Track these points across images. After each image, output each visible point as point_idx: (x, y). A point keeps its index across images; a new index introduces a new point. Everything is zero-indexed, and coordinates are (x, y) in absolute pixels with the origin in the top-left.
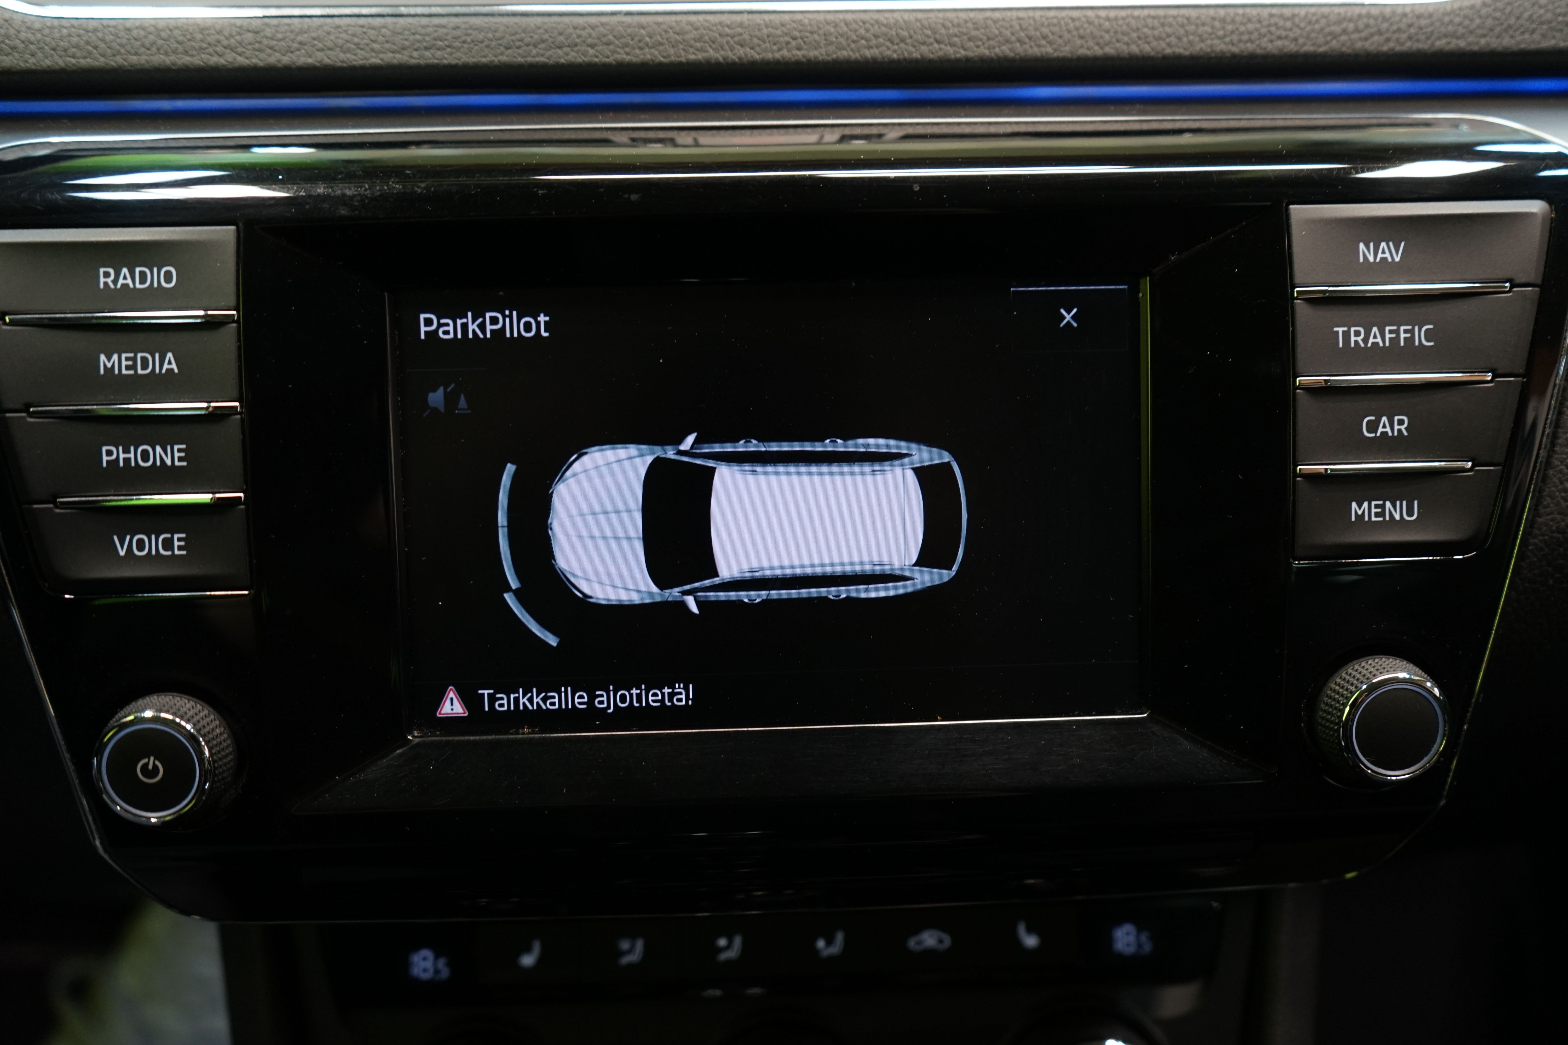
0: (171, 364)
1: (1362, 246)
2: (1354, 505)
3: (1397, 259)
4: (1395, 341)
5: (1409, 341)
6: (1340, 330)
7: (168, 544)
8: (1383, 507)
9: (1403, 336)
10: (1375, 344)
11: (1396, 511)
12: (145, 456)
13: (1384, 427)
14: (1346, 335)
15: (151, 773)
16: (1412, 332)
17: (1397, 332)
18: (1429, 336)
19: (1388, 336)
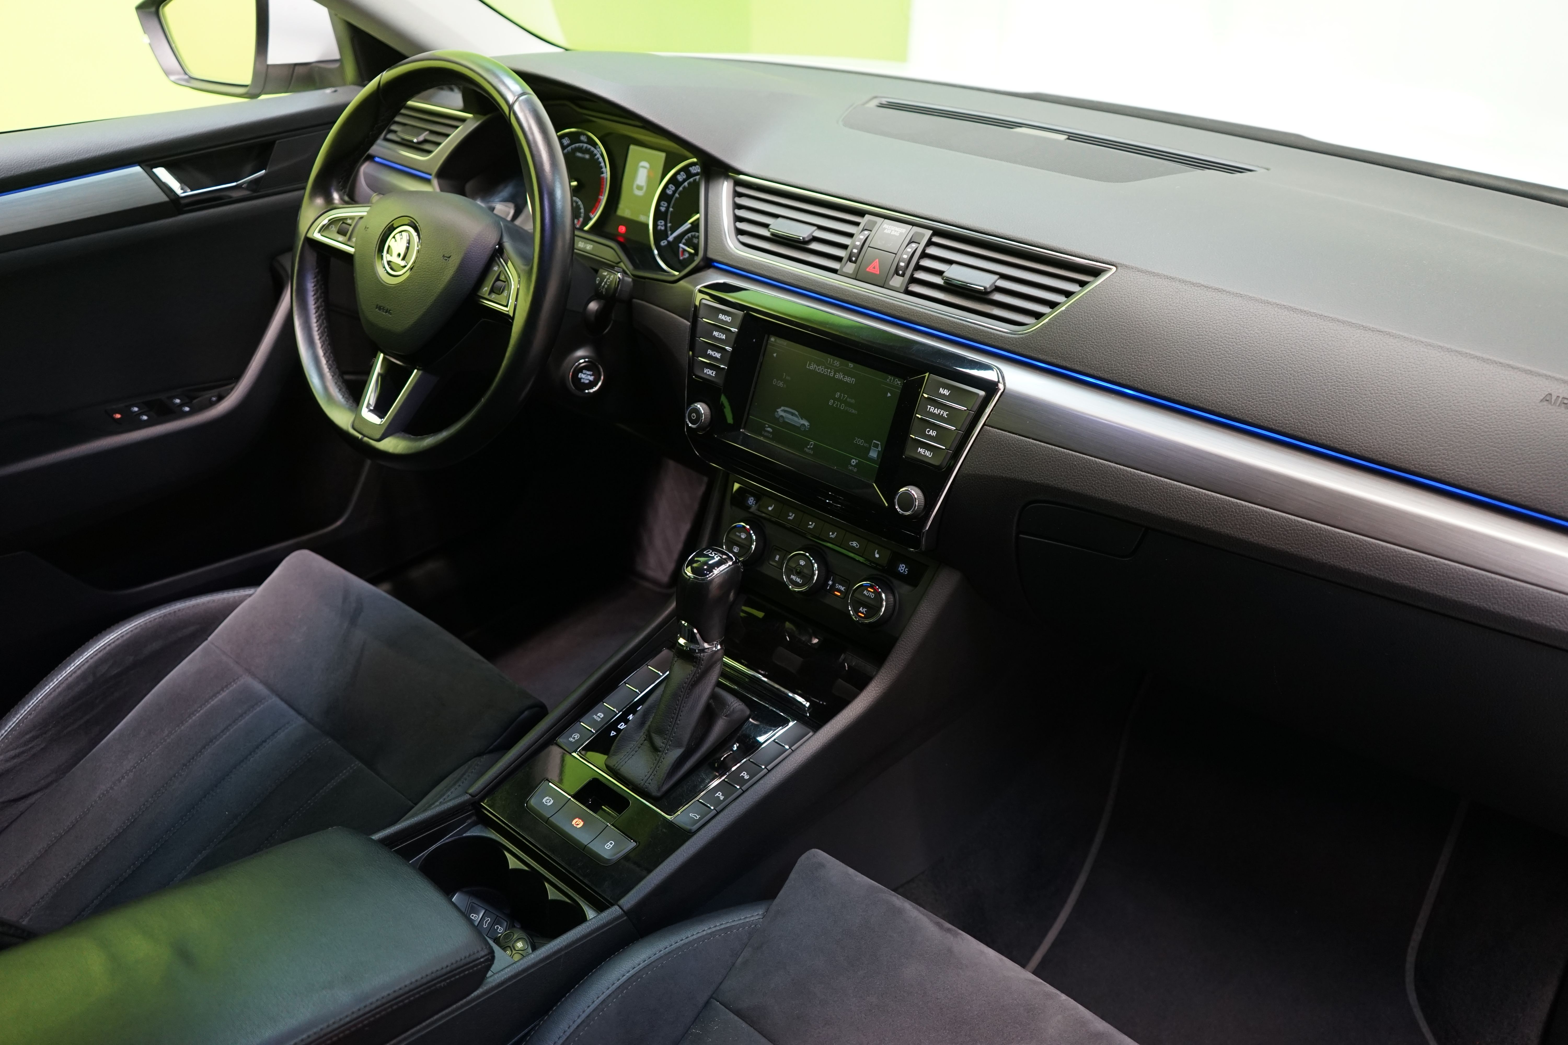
0: (724, 337)
1: (941, 389)
2: (919, 448)
3: (947, 394)
4: (939, 413)
5: (942, 414)
6: (929, 407)
7: (712, 373)
8: (925, 451)
9: (942, 413)
10: (935, 413)
11: (928, 453)
12: (714, 354)
13: (931, 433)
14: (930, 408)
15: (694, 417)
16: (943, 412)
17: (941, 411)
18: (947, 415)
19: (939, 412)
